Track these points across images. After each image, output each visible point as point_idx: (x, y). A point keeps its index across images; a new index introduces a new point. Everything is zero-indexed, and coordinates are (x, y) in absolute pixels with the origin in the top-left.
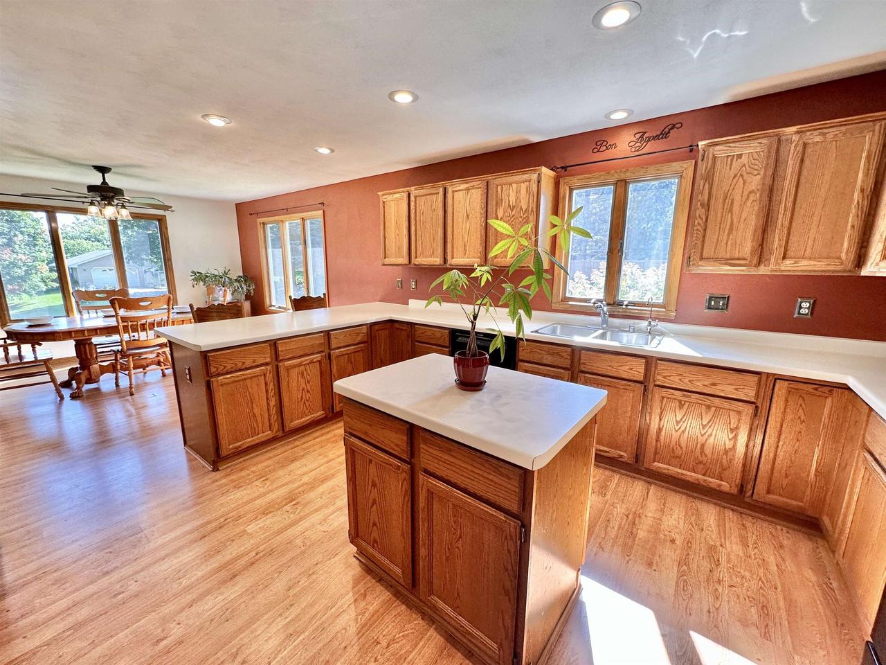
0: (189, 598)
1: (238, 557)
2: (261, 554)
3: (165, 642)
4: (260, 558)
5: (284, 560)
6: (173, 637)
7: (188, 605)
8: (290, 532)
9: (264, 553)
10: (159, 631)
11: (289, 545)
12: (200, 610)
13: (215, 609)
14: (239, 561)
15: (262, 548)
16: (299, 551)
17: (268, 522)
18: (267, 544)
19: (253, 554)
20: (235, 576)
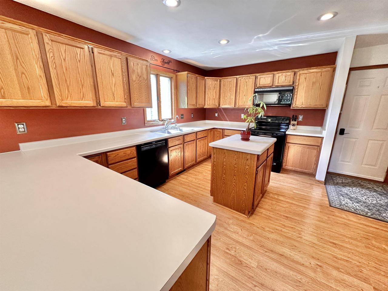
0: (301, 268)
1: (273, 259)
2: (265, 250)
3: (318, 263)
4: (267, 249)
5: (263, 240)
6: (315, 262)
7: (303, 266)
8: (247, 243)
9: (264, 249)
10: (318, 270)
11: (255, 241)
12: (301, 259)
13: (296, 253)
14: (274, 258)
15: (262, 251)
16: (256, 236)
17: (246, 257)
18: (259, 250)
19: (267, 254)
20: (281, 255)
